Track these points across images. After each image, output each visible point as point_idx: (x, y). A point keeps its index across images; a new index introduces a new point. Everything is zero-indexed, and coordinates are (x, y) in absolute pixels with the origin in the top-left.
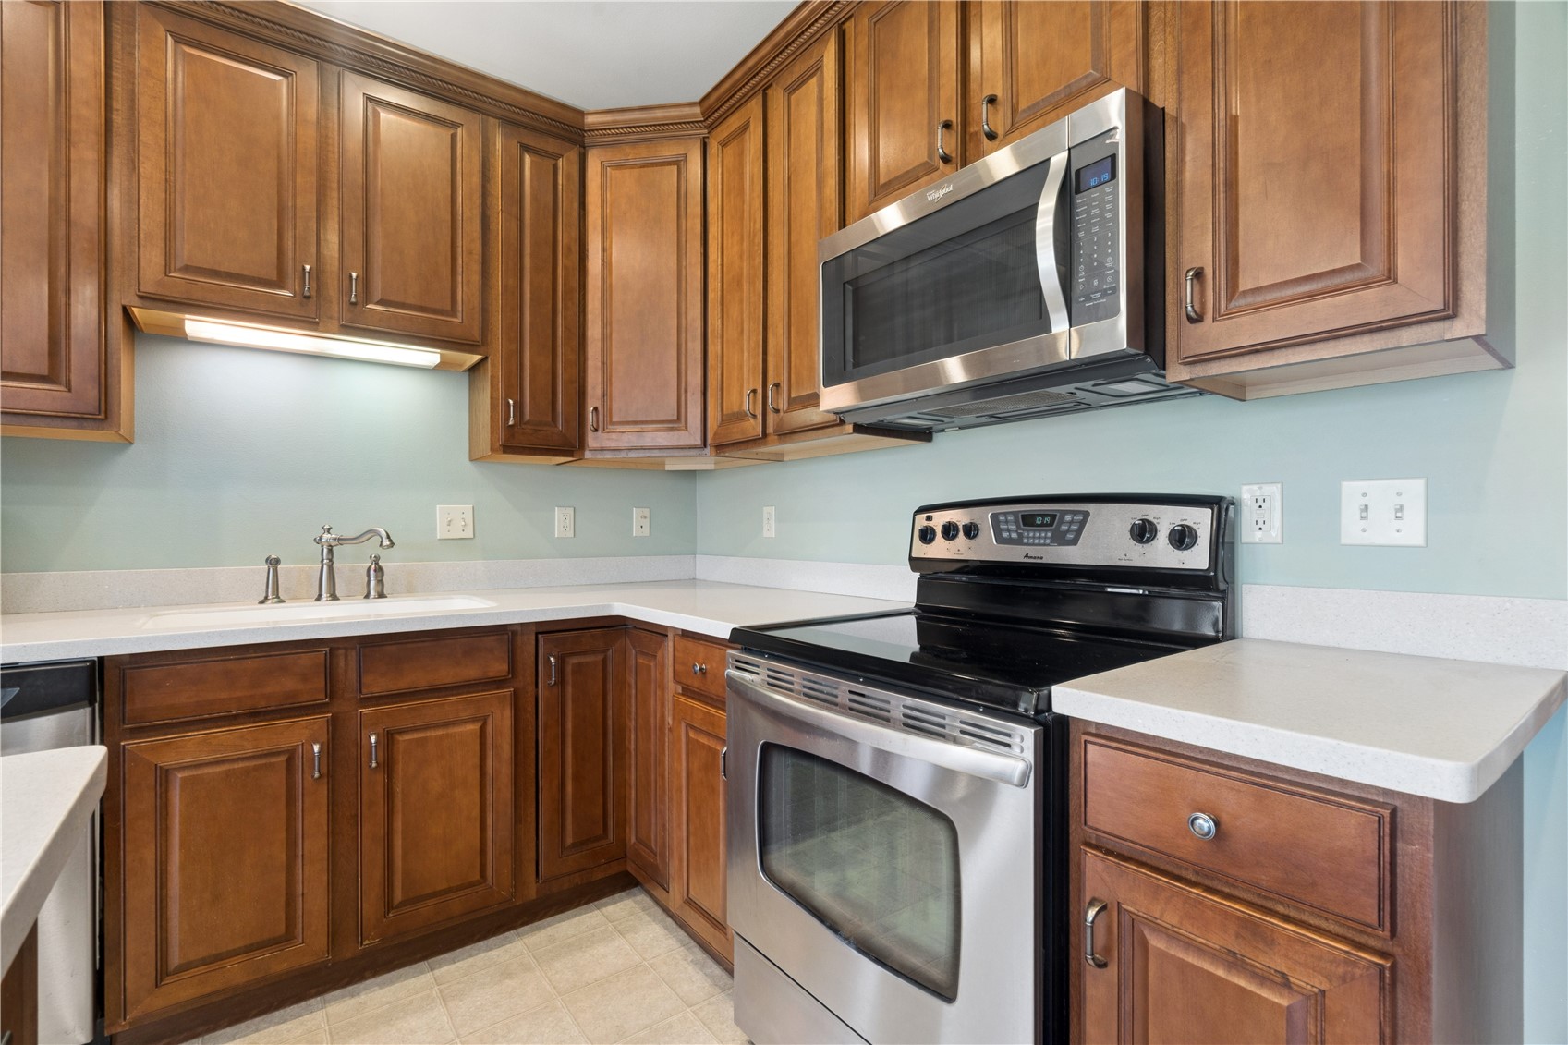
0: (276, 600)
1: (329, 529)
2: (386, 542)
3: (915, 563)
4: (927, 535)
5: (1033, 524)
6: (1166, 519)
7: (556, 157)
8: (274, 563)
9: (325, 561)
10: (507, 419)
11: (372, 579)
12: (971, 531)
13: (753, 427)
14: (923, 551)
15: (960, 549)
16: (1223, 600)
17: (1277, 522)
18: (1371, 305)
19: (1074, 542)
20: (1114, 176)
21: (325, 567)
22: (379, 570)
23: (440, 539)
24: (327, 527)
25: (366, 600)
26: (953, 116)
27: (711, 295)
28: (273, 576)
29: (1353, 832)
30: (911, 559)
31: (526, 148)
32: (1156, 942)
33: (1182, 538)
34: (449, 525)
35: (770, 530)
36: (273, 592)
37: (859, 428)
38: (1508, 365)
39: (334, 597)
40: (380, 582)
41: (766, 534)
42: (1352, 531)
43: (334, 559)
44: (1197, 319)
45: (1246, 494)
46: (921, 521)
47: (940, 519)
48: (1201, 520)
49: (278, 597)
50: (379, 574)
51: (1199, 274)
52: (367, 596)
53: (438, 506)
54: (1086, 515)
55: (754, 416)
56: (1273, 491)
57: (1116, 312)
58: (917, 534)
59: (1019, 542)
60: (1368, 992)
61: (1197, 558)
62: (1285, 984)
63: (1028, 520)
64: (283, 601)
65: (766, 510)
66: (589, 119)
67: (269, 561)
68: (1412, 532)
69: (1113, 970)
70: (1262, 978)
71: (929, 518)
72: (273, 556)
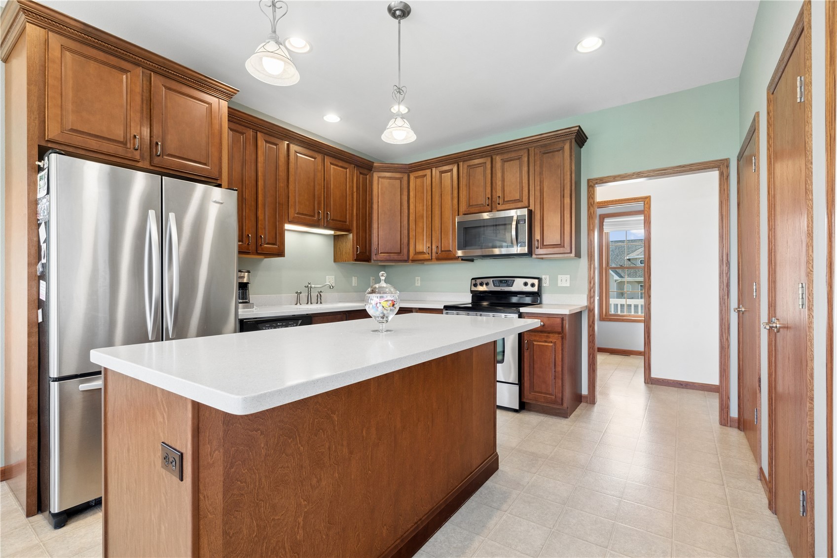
0: (299, 304)
2: (332, 287)
3: (472, 292)
4: (475, 285)
5: (502, 282)
6: (530, 281)
7: (366, 175)
8: (299, 293)
9: (309, 293)
10: (357, 251)
12: (487, 284)
13: (427, 256)
14: (474, 289)
15: (483, 288)
16: (540, 297)
17: (548, 282)
18: (561, 250)
19: (512, 286)
20: (525, 223)
21: (309, 295)
22: (320, 295)
25: (318, 303)
26: (490, 196)
27: (411, 218)
28: (299, 297)
29: (559, 321)
30: (471, 291)
31: (361, 173)
32: (535, 343)
33: (533, 285)
34: (329, 282)
35: (418, 283)
36: (298, 302)
37: (462, 260)
38: (580, 257)
39: (311, 303)
40: (320, 299)
41: (416, 285)
42: (560, 284)
44: (538, 248)
45: (543, 277)
46: (474, 282)
47: (479, 281)
48: (536, 282)
50: (320, 297)
51: (538, 241)
53: (327, 276)
54: (514, 281)
55: (429, 254)
56: (548, 277)
57: (525, 246)
58: (472, 284)
59: (499, 286)
60: (560, 339)
61: (535, 289)
62: (551, 342)
63: (501, 281)
64: (301, 304)
65: (417, 278)
66: (375, 164)
67: (297, 293)
68: (568, 284)
69: (529, 350)
70: (549, 343)
71: (476, 281)
72: (299, 291)
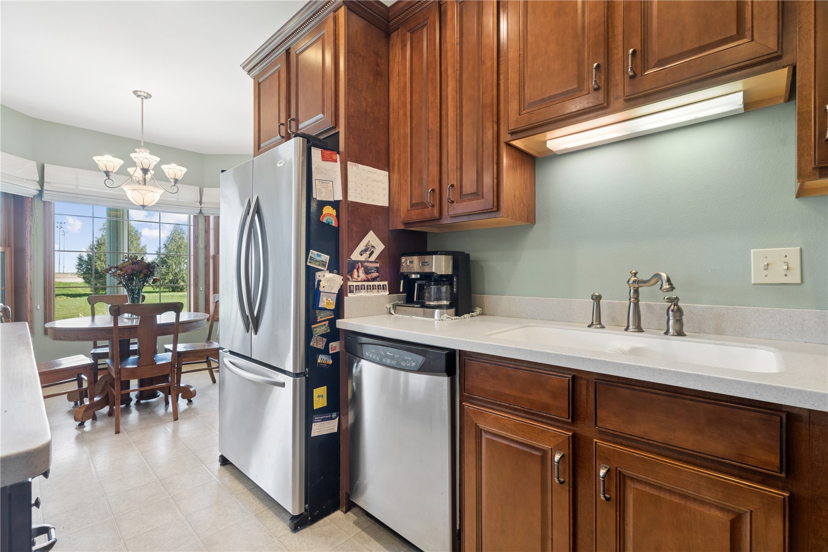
0: (599, 326)
1: (635, 274)
2: (666, 286)
8: (597, 299)
9: (632, 299)
11: (671, 318)
21: (632, 304)
22: (679, 311)
23: (754, 284)
24: (634, 272)
25: (666, 337)
28: (597, 307)
34: (766, 269)
36: (597, 320)
39: (639, 329)
40: (679, 321)
43: (640, 298)
49: (600, 324)
50: (678, 314)
52: (667, 333)
53: (752, 250)
64: (603, 327)
67: (594, 297)
72: (597, 294)
